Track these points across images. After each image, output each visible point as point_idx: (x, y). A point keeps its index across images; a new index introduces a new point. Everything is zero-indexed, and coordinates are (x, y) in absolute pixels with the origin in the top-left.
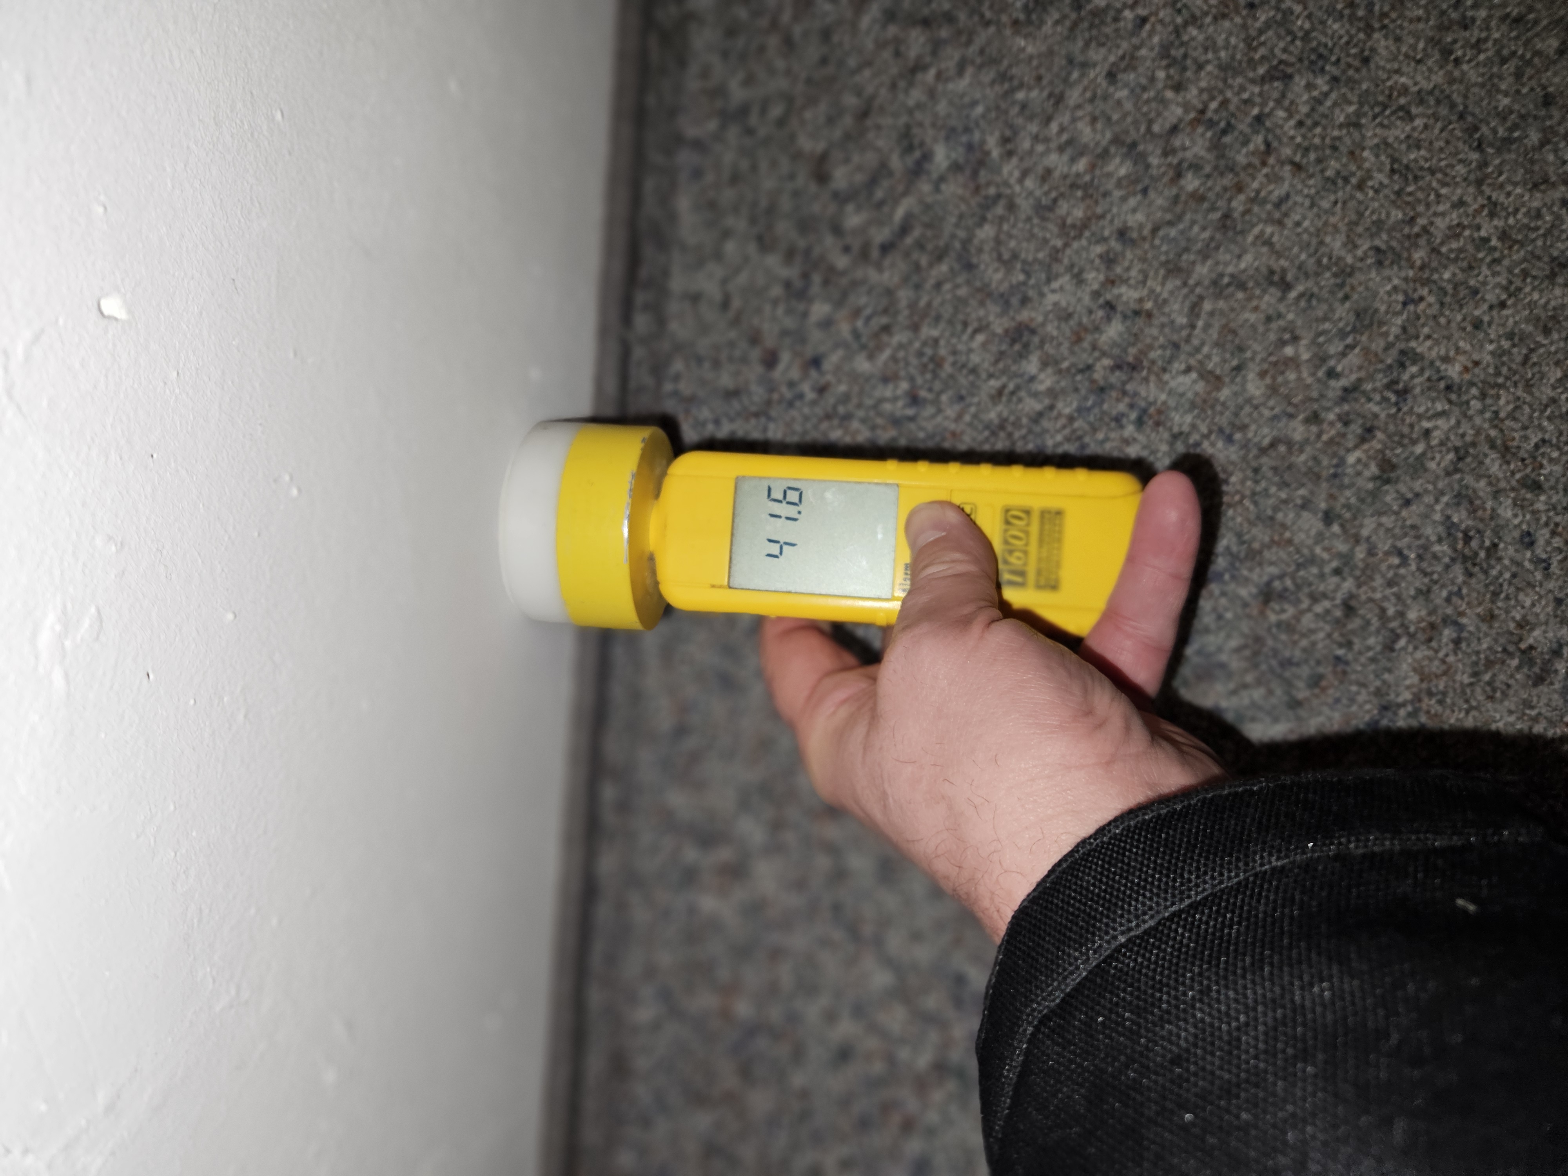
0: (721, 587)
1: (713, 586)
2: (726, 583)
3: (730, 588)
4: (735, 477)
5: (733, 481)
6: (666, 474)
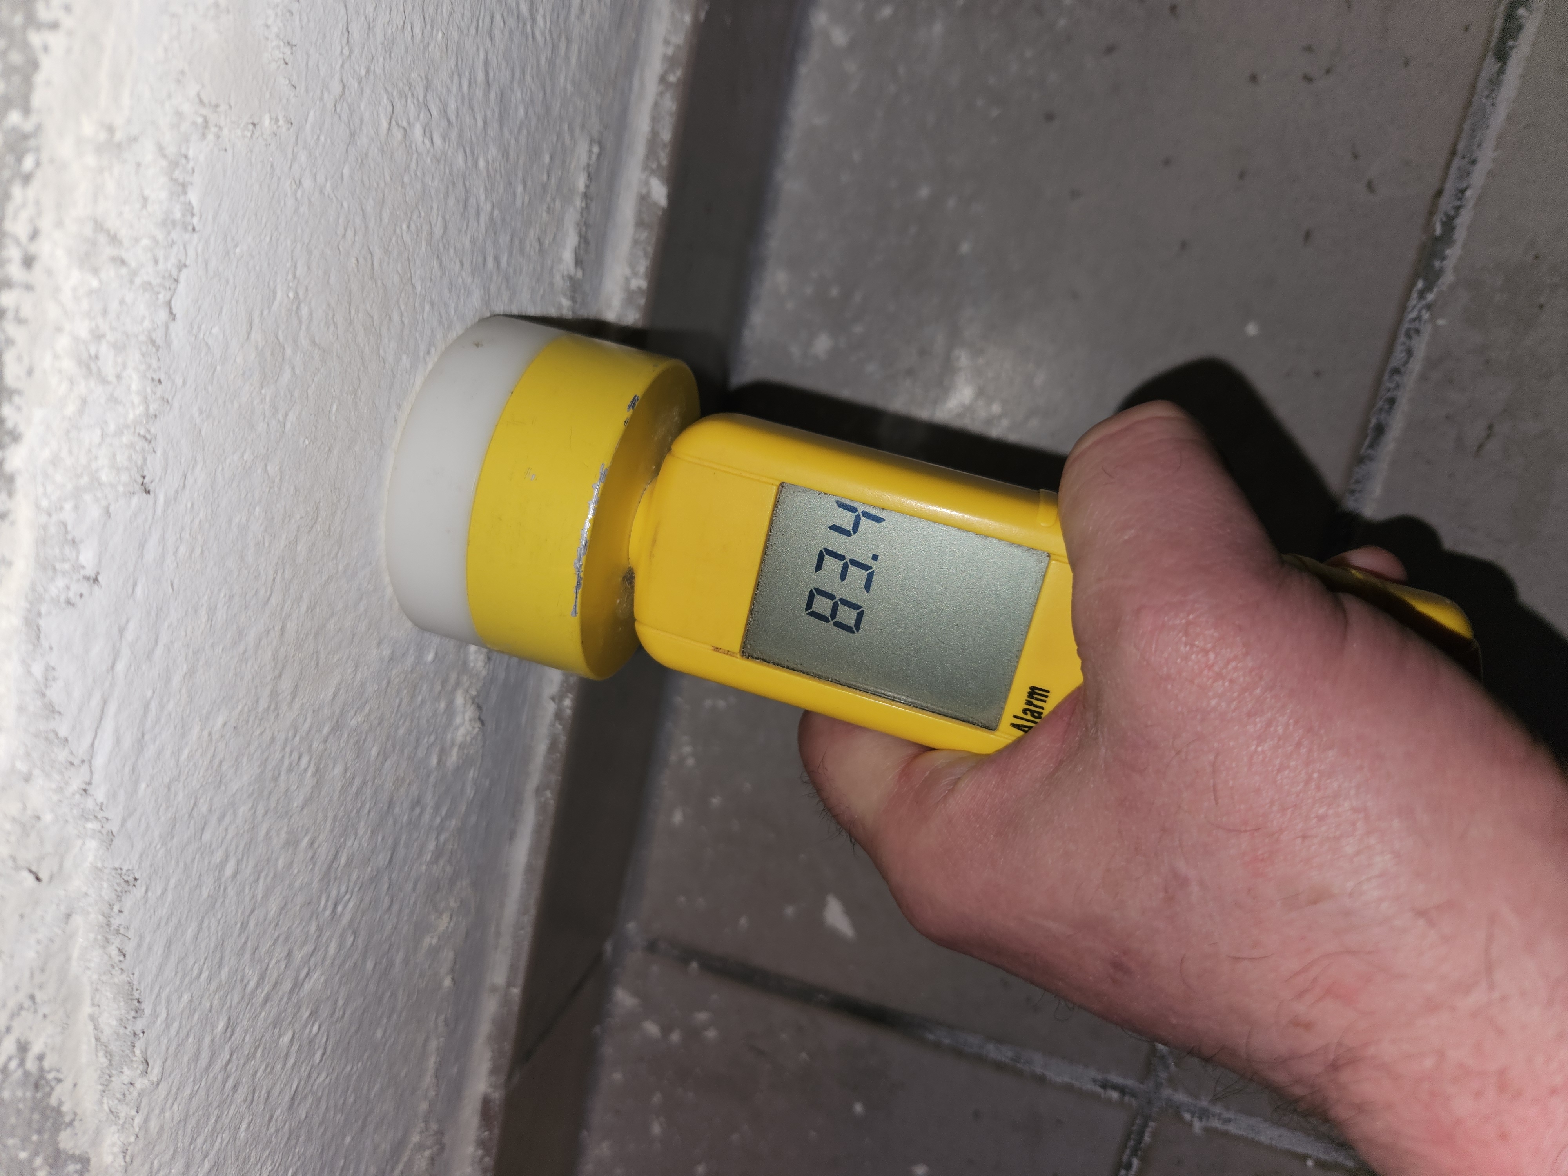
0: (729, 652)
1: (717, 650)
2: (736, 648)
3: (743, 655)
4: (778, 483)
5: (774, 489)
6: (669, 449)
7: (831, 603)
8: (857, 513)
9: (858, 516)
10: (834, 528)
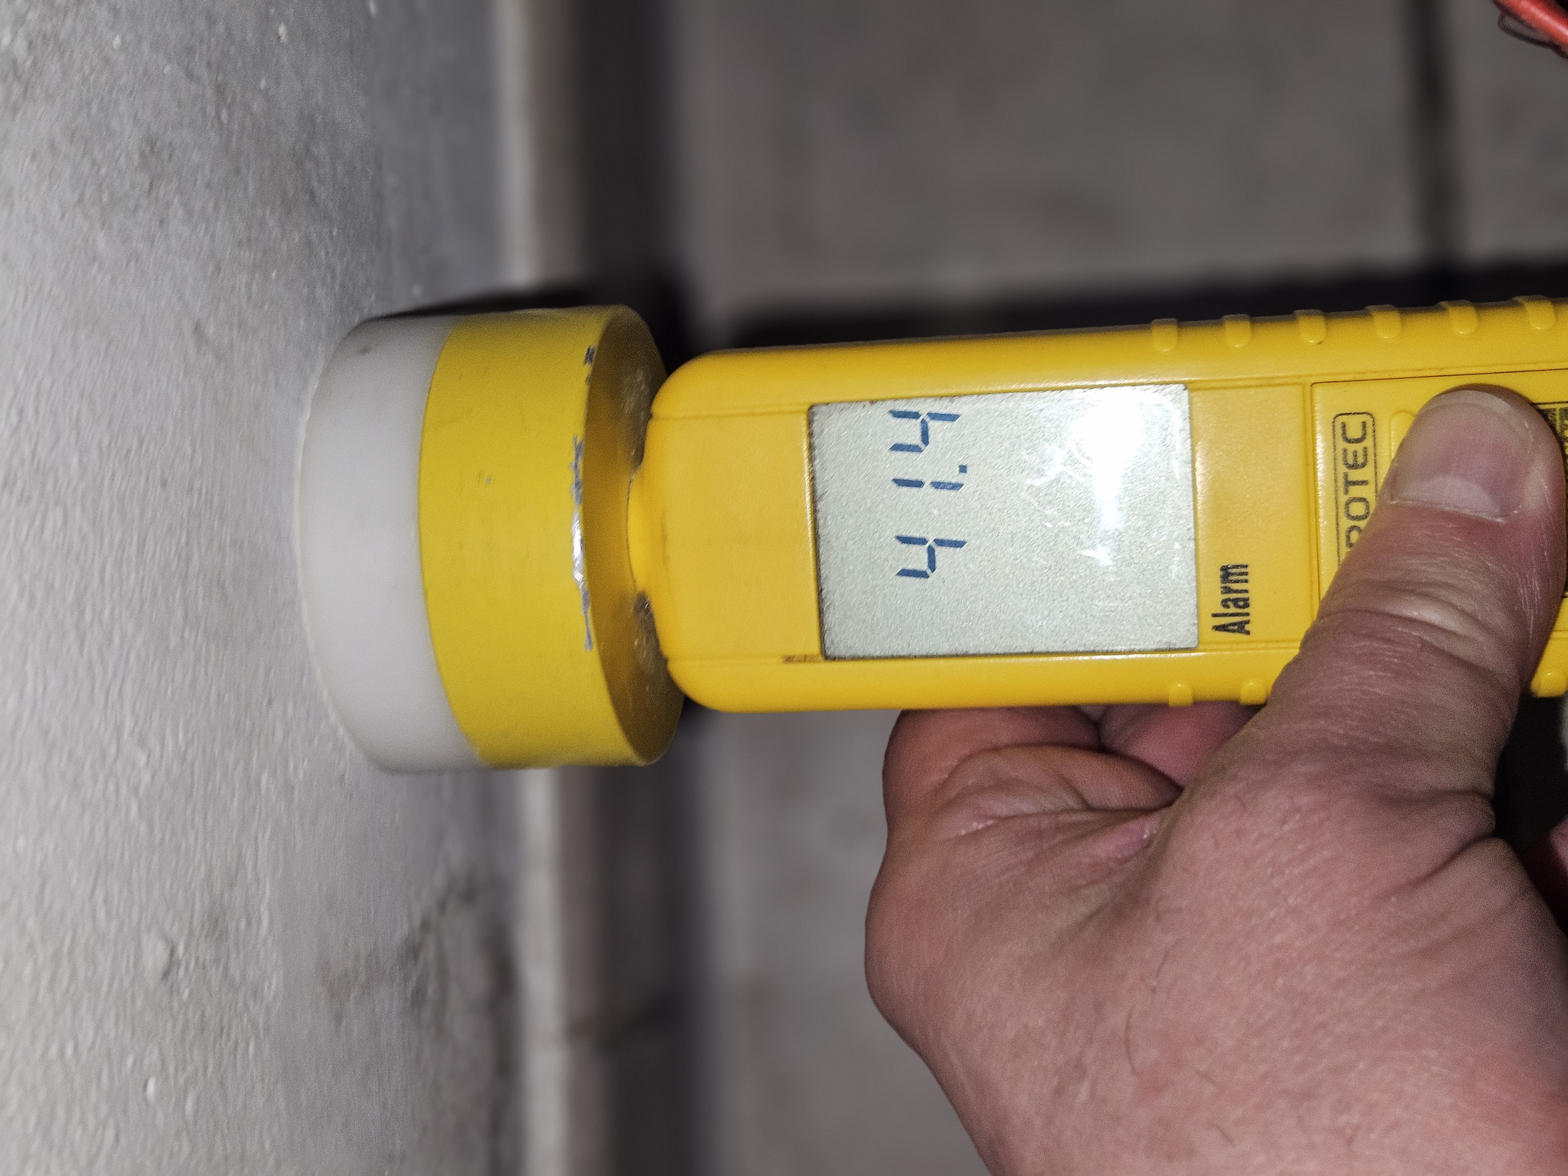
0: (805, 659)
1: (789, 659)
2: (815, 650)
3: (827, 658)
4: (806, 408)
5: (803, 420)
6: (650, 416)
7: (922, 550)
8: (921, 418)
9: (923, 421)
10: (897, 447)
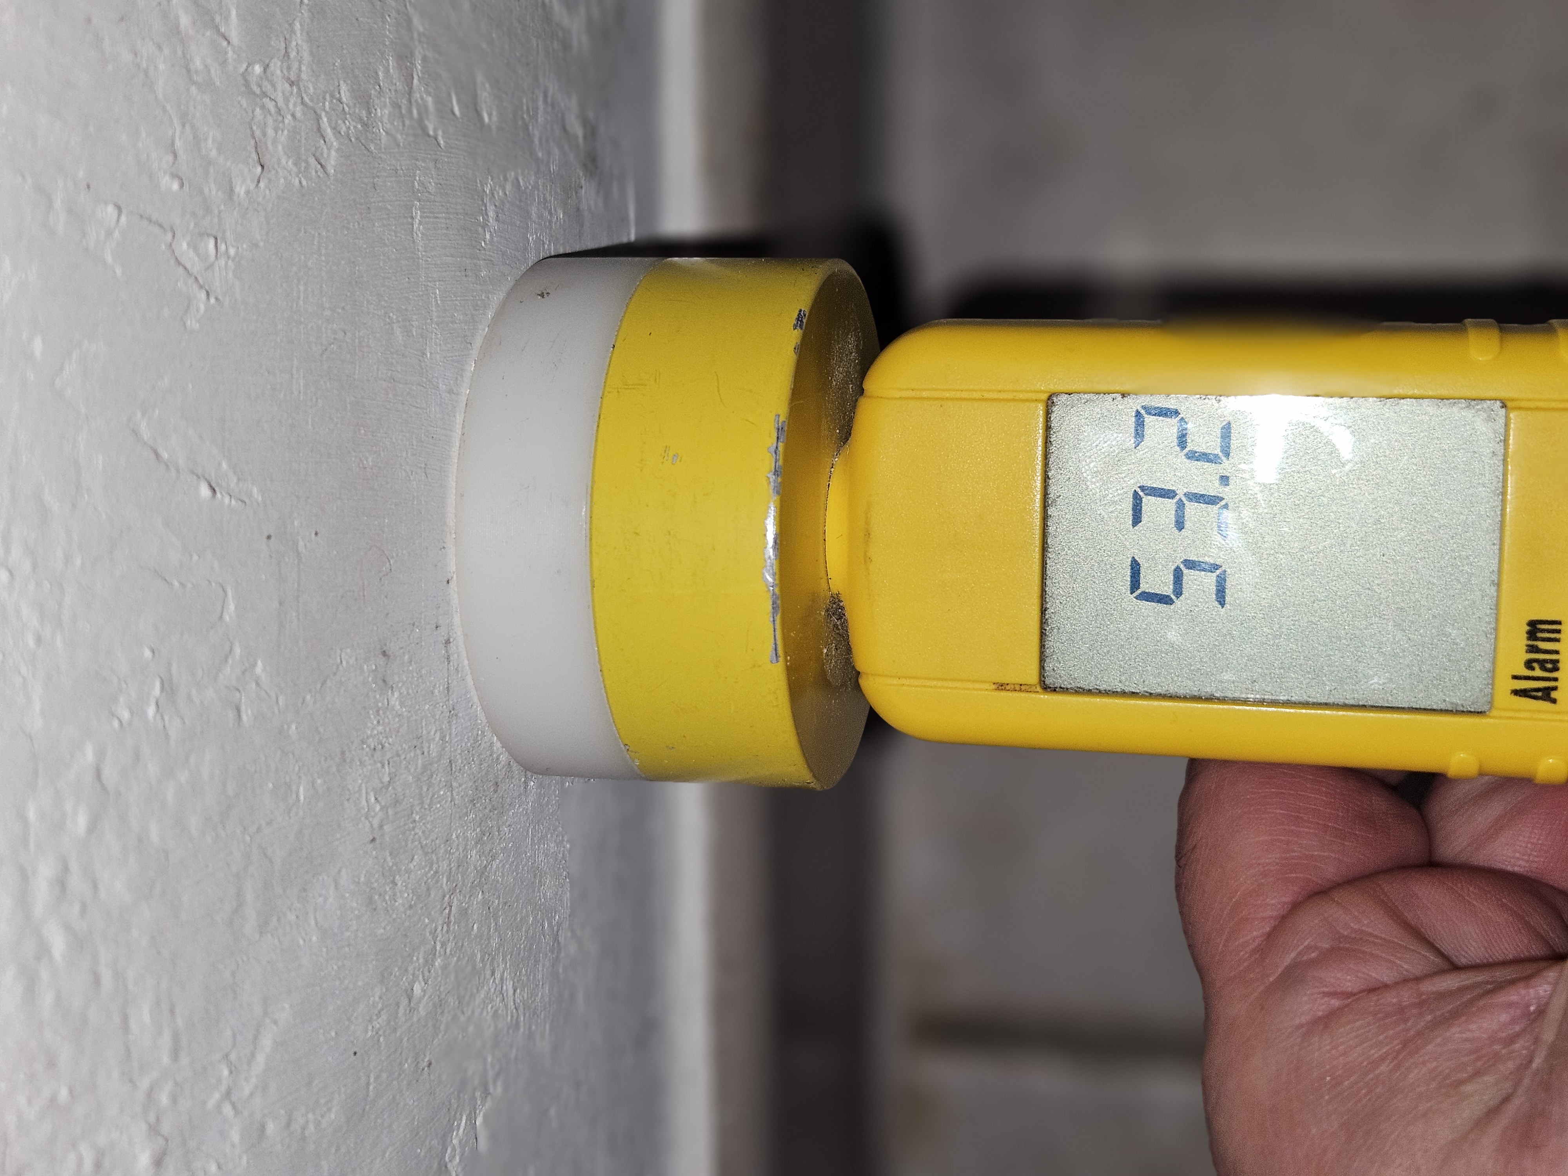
0: (1021, 688)
1: (1001, 687)
2: (1033, 677)
3: (1046, 688)
4: (1045, 396)
5: (1039, 411)
6: (861, 391)
7: (1169, 571)
8: (1179, 418)
9: (1182, 421)
